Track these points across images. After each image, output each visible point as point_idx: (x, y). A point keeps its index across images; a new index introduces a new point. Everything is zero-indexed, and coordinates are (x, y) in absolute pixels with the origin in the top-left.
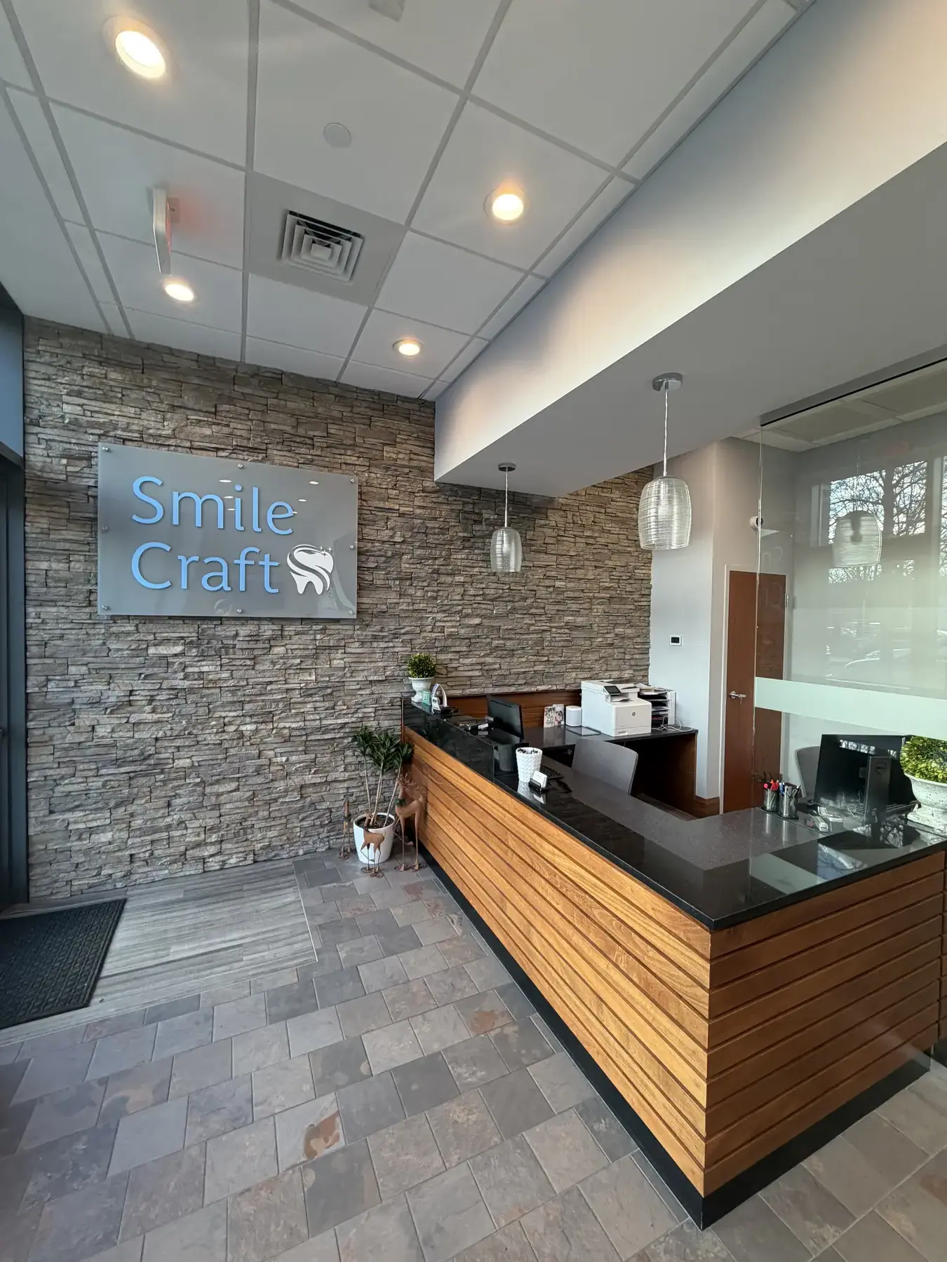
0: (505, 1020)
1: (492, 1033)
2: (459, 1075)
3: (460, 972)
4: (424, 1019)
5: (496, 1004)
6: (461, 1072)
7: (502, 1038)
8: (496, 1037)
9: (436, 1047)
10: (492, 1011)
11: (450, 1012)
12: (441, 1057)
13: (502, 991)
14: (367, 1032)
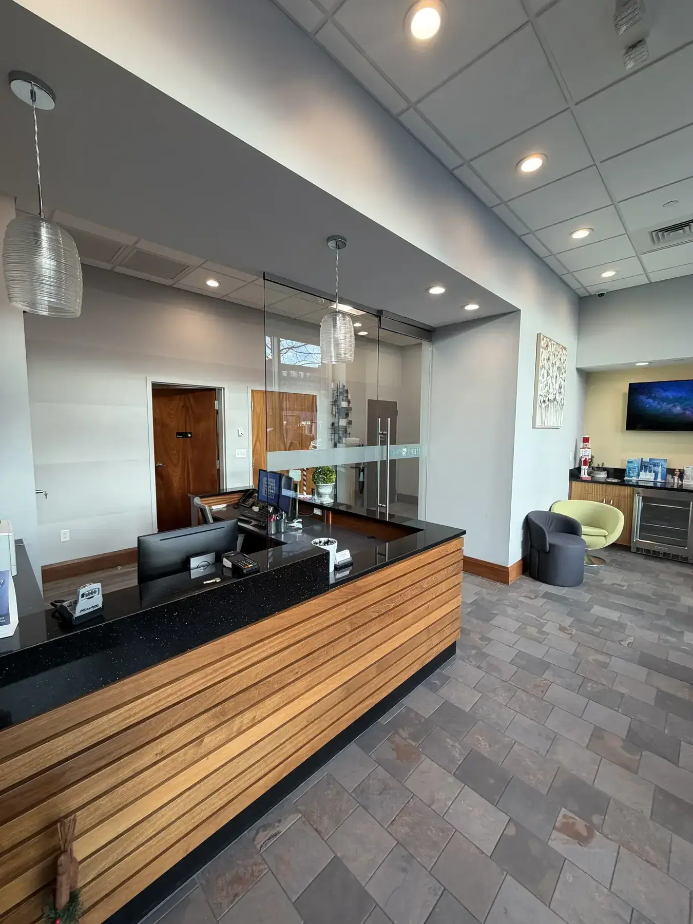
0: (397, 739)
1: (414, 744)
2: (461, 754)
3: (361, 791)
4: (433, 803)
5: (384, 749)
6: (458, 753)
7: (414, 737)
8: (415, 740)
9: (451, 779)
10: (394, 750)
11: (411, 783)
12: (458, 772)
13: (367, 748)
14: (483, 853)
